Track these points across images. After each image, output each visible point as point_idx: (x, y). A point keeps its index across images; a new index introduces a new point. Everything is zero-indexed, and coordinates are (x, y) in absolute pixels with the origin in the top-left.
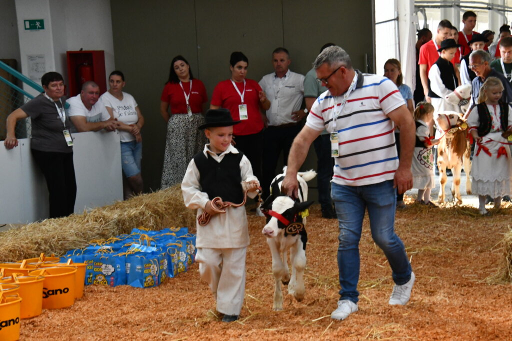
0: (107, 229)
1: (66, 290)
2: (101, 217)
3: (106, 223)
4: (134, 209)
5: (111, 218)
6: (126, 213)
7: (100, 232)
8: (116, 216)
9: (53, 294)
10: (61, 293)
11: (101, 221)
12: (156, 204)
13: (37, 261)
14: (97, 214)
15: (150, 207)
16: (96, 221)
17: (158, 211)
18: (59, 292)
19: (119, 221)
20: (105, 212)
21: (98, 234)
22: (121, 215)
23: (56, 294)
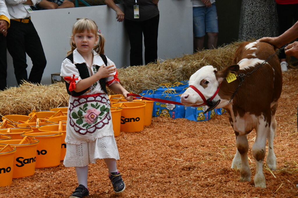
0: (174, 76)
1: (138, 119)
2: (169, 67)
3: (173, 71)
4: (197, 61)
5: (177, 67)
6: (189, 64)
7: (169, 77)
8: (181, 66)
9: (128, 121)
10: (134, 121)
11: (170, 69)
12: (214, 58)
13: (119, 97)
14: (166, 64)
15: (209, 60)
16: (166, 69)
17: (216, 63)
18: (132, 120)
19: (184, 70)
20: (173, 63)
21: (167, 79)
22: (185, 65)
23: (131, 121)
